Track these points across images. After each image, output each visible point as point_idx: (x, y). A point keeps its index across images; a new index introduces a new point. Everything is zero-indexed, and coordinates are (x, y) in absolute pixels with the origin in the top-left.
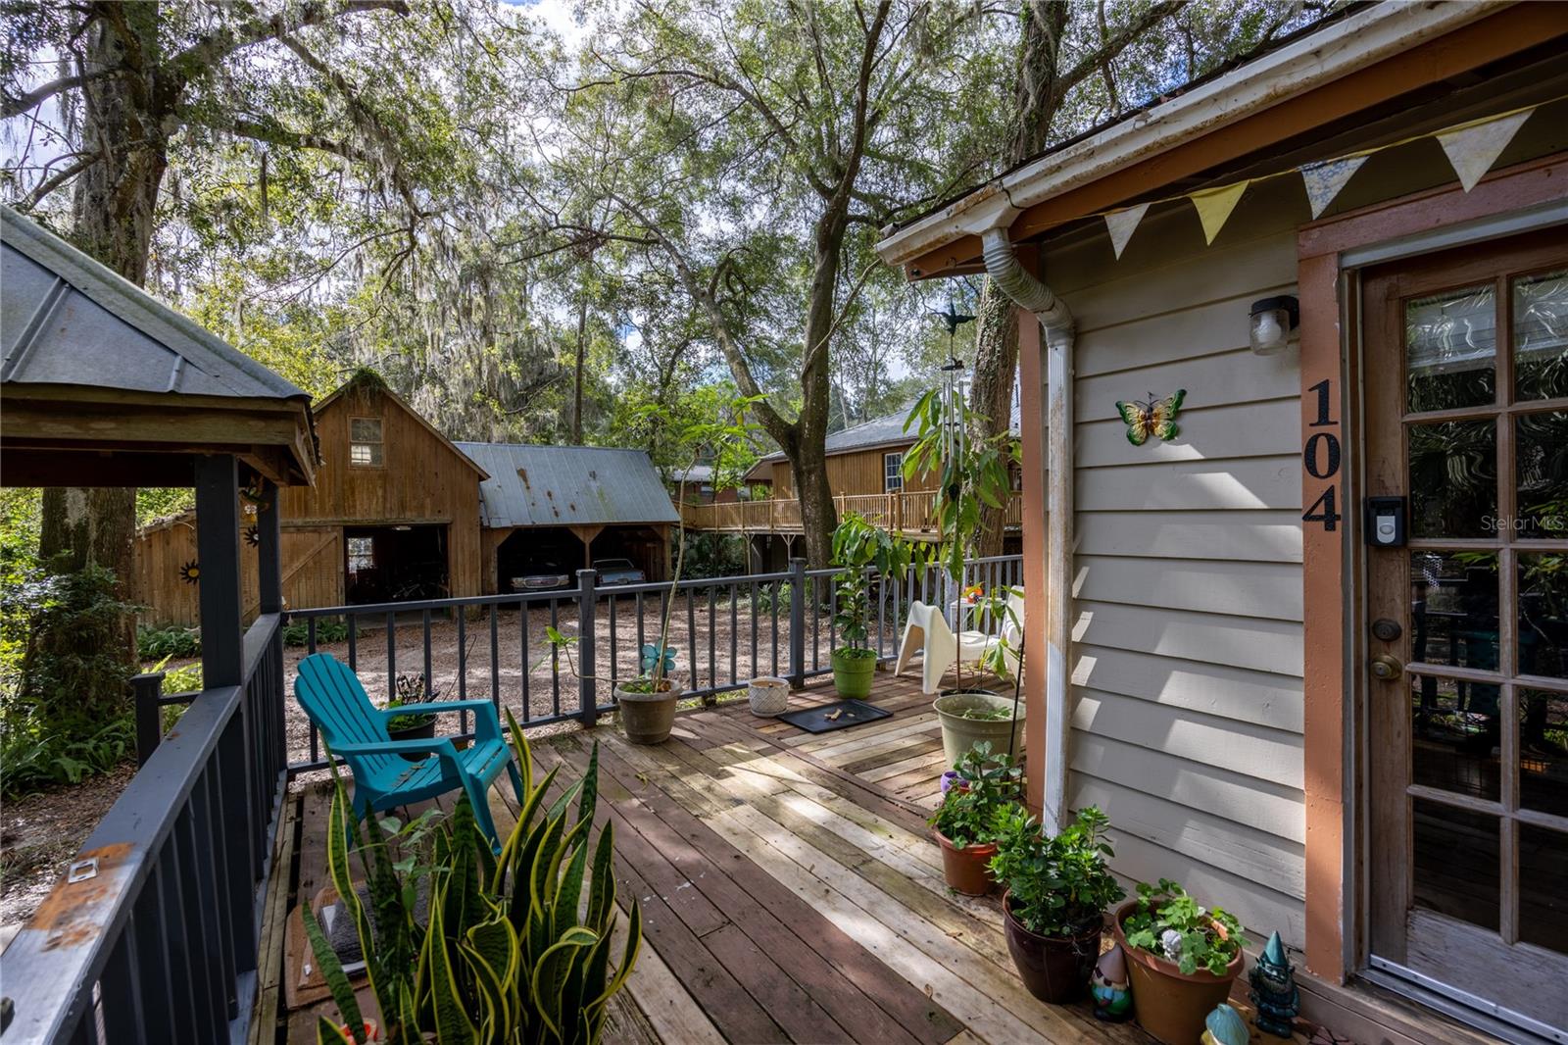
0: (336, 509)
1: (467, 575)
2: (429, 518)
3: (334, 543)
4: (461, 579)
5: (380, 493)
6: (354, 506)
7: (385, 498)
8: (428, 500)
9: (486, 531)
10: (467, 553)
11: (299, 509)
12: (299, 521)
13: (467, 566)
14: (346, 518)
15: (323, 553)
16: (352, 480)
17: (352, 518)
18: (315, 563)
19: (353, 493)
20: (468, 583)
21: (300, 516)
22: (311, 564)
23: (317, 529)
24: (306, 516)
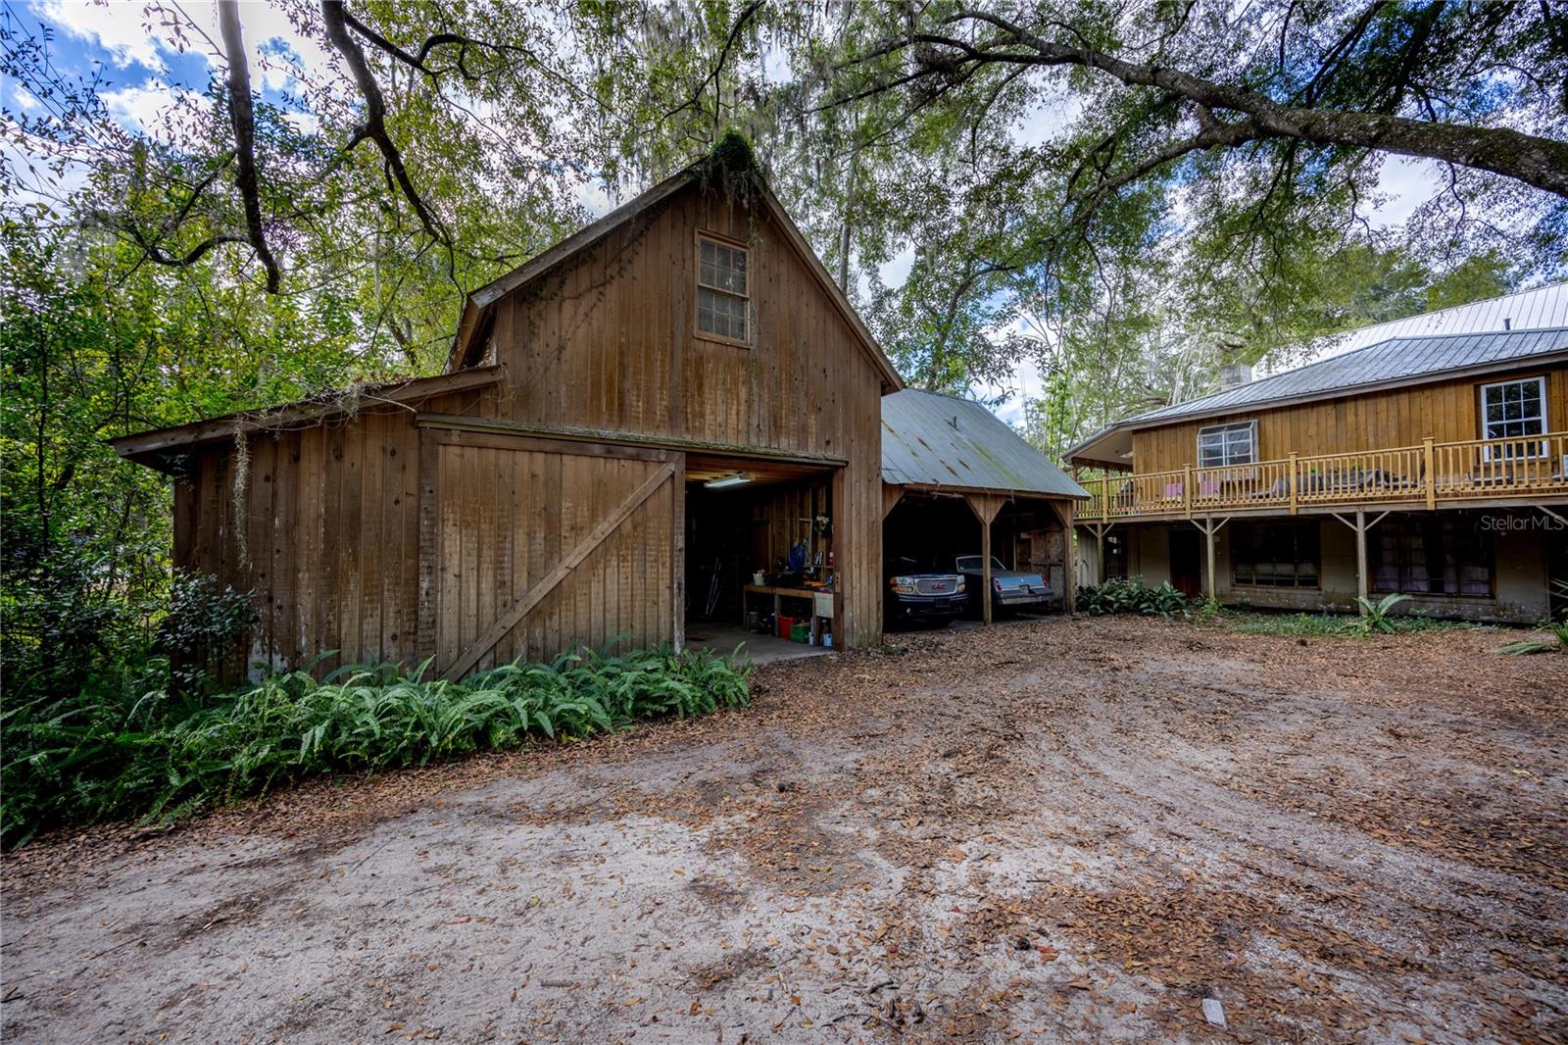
0: (675, 416)
1: (865, 563)
2: (812, 451)
3: (668, 486)
4: (856, 572)
5: (743, 393)
6: (702, 415)
7: (749, 403)
8: (812, 420)
9: (887, 487)
10: (864, 524)
11: (610, 404)
12: (609, 433)
13: (865, 550)
14: (688, 438)
15: (649, 505)
16: (700, 361)
17: (698, 440)
18: (635, 528)
19: (700, 386)
20: (864, 582)
21: (610, 421)
22: (627, 527)
23: (642, 452)
24: (621, 423)
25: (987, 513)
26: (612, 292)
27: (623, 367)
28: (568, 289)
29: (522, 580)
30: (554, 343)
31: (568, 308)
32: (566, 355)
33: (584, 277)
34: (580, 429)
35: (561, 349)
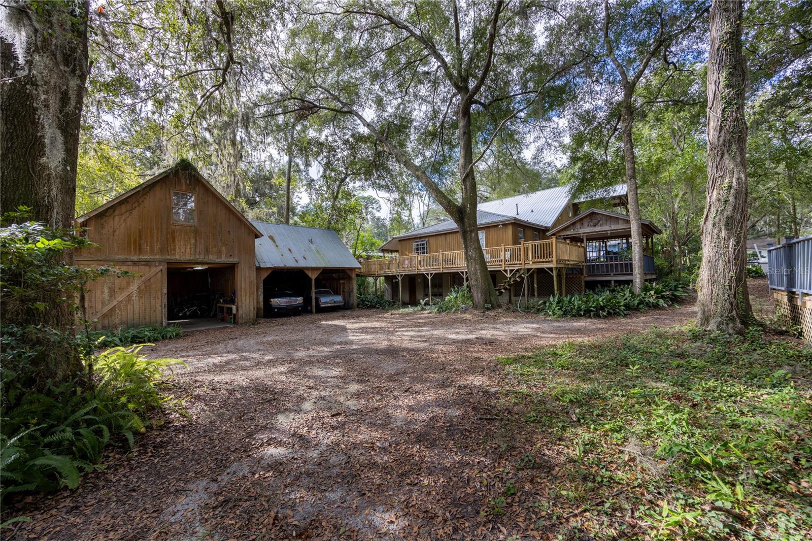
0: (162, 251)
1: (248, 295)
2: (224, 259)
3: (160, 273)
4: (244, 298)
5: (193, 241)
6: (175, 250)
7: (195, 245)
8: (224, 249)
9: (259, 269)
10: (247, 282)
11: (135, 249)
12: (135, 258)
13: (248, 290)
14: (169, 257)
15: (152, 280)
16: (174, 232)
17: (173, 257)
18: (146, 287)
19: (174, 240)
20: (248, 301)
21: (135, 254)
22: (143, 287)
23: (148, 263)
24: (139, 255)
25: (313, 276)
26: (135, 212)
27: (140, 236)
28: (117, 212)
29: (99, 306)
30: (111, 230)
31: (117, 218)
32: (116, 234)
33: (124, 208)
34: (122, 257)
35: (114, 232)
